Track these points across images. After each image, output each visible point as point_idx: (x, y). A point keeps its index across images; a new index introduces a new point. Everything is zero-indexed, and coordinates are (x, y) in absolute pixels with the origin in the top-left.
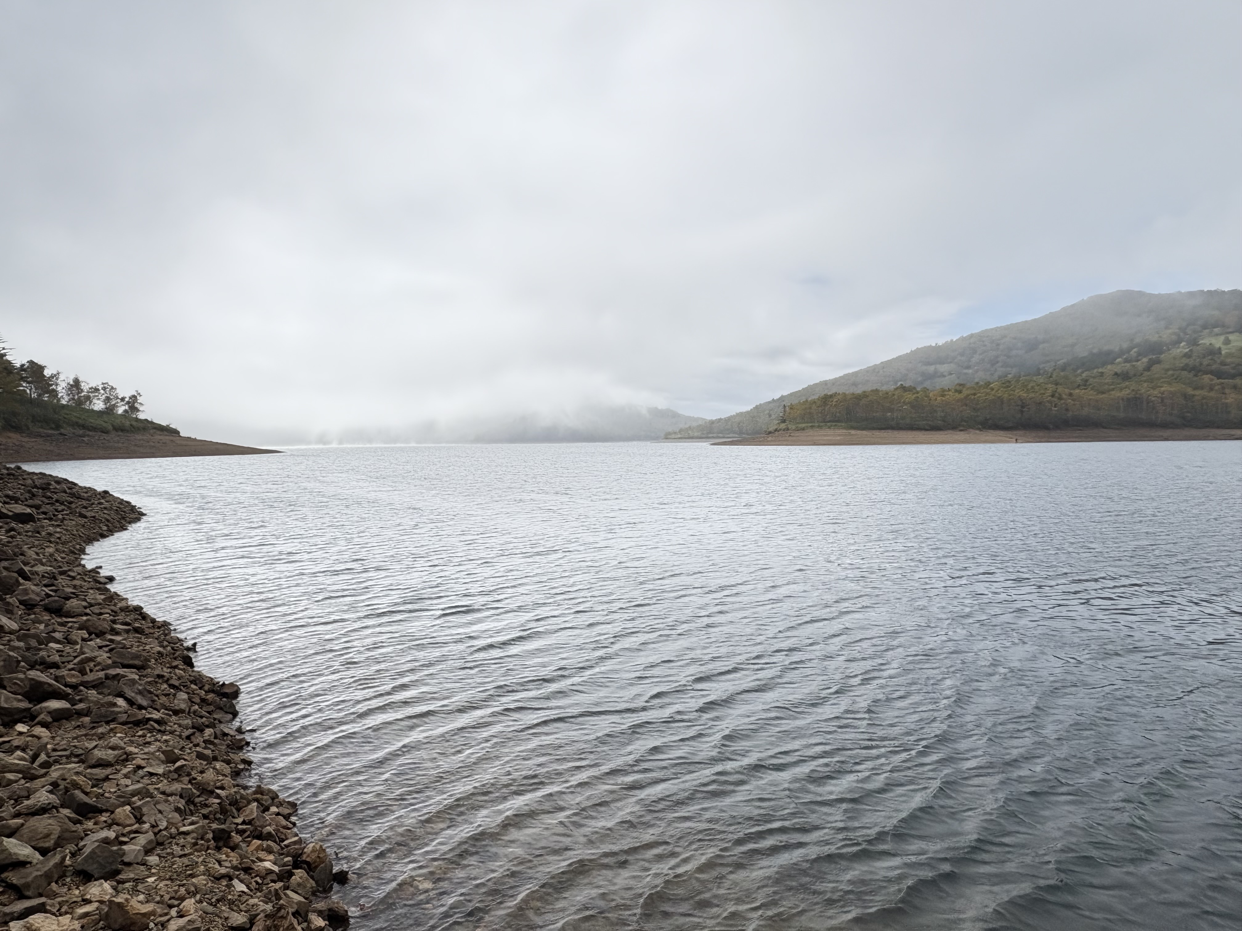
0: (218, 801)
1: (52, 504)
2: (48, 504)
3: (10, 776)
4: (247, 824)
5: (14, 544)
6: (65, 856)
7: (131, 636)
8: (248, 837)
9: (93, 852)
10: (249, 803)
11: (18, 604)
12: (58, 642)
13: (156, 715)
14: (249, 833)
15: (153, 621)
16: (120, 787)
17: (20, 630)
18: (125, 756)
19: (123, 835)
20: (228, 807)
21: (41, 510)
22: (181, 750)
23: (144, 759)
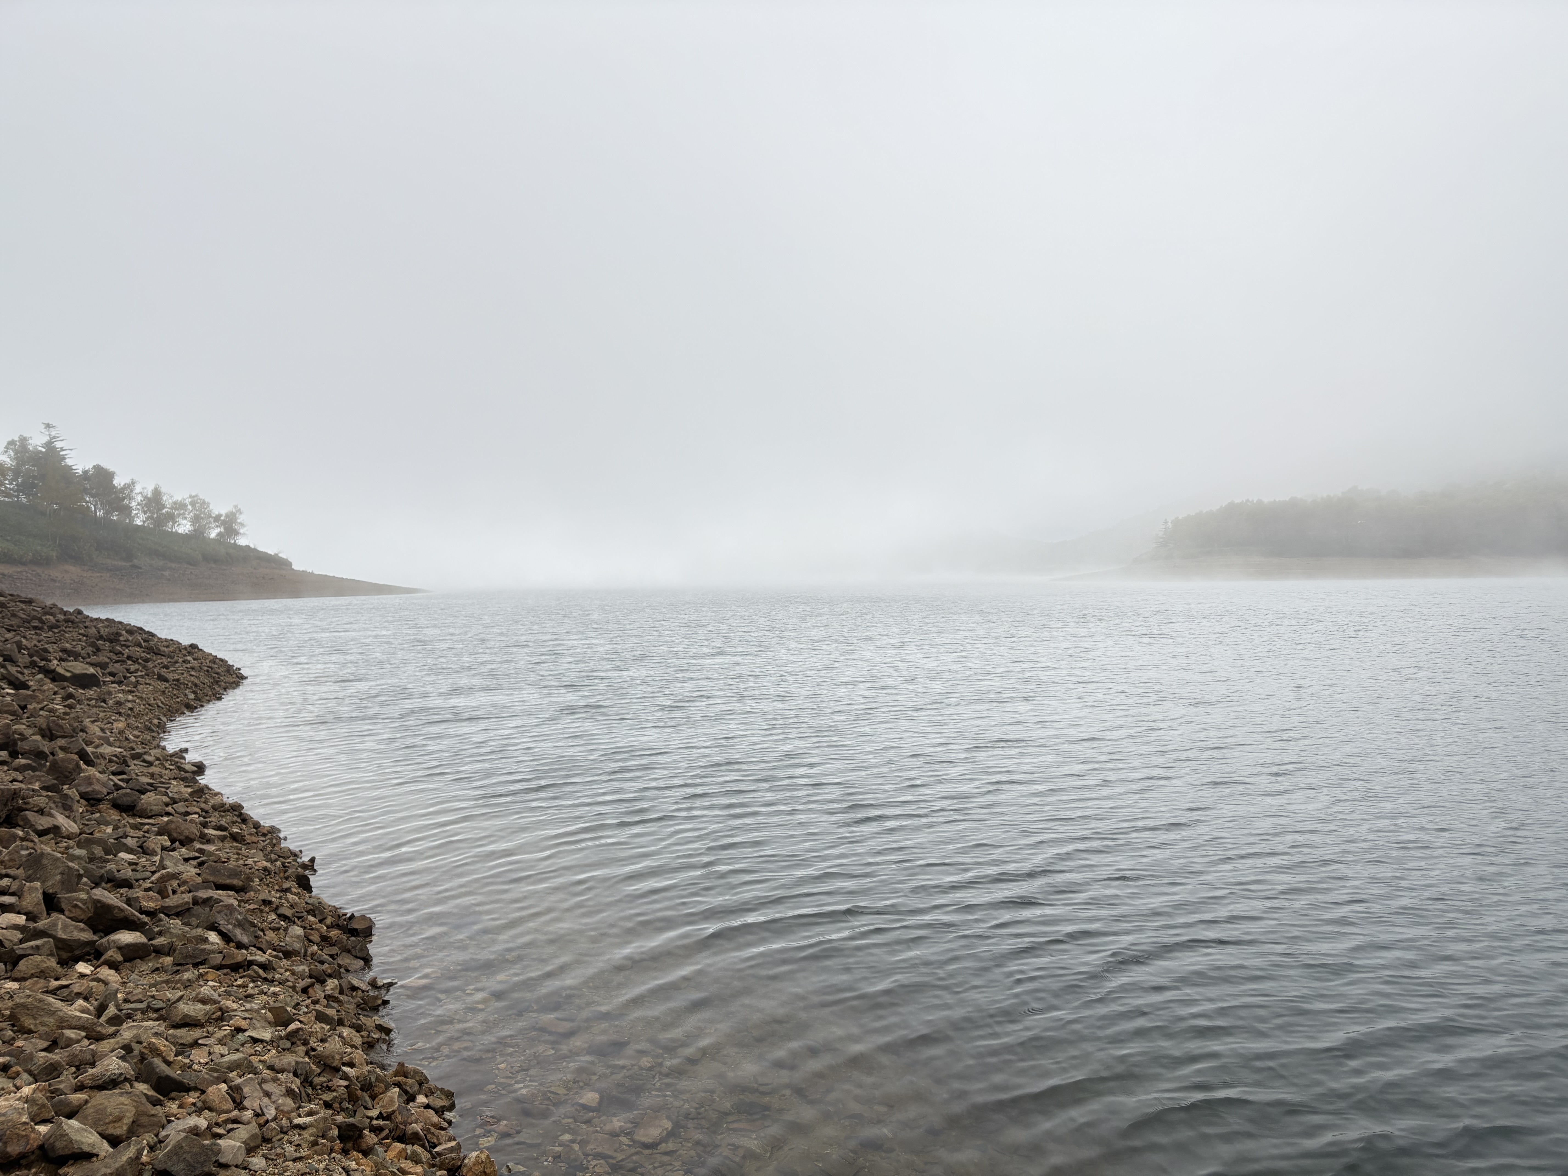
0: (345, 1083)
1: (123, 662)
2: (117, 662)
3: (70, 1033)
4: (384, 1119)
5: (72, 715)
6: (143, 1149)
7: (227, 845)
8: (386, 1138)
9: (178, 1146)
10: (387, 1088)
11: (78, 798)
12: (130, 851)
13: (260, 957)
14: (387, 1131)
15: (257, 826)
16: (212, 1057)
17: (80, 834)
18: (219, 1013)
19: (218, 1125)
20: (359, 1092)
21: (108, 670)
22: (294, 1007)
23: (245, 1019)
